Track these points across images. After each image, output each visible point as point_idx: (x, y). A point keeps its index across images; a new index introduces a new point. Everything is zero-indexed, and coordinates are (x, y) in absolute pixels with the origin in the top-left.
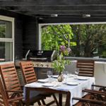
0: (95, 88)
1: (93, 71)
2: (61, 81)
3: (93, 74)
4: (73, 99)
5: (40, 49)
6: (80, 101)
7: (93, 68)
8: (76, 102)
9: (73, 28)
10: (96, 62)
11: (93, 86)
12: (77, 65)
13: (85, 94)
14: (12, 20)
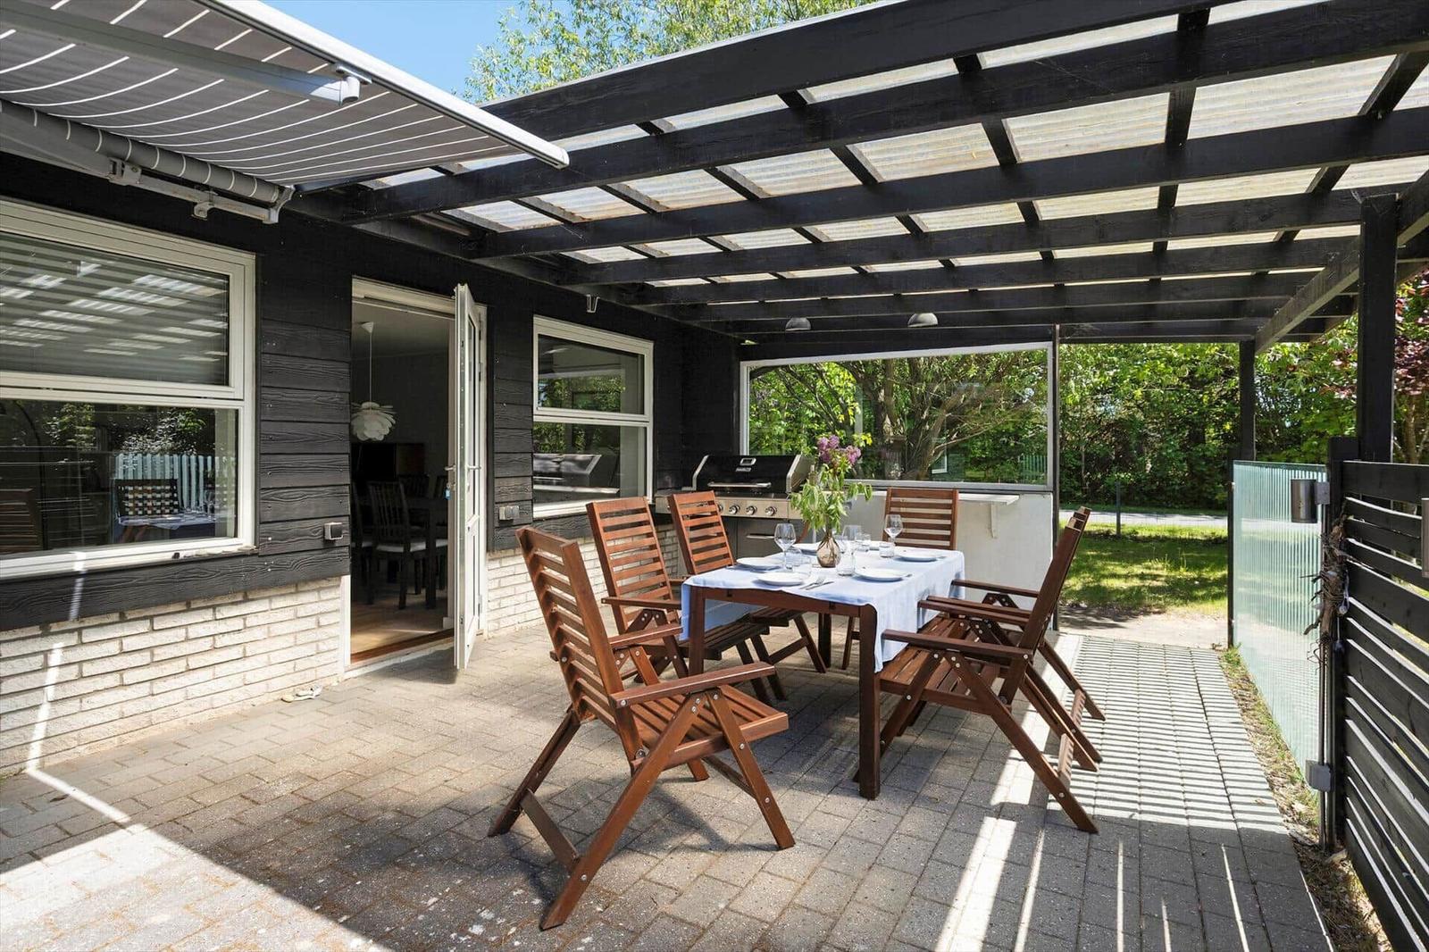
0: (964, 593)
1: (951, 528)
2: (831, 565)
3: (950, 538)
4: (886, 636)
5: (745, 450)
6: (913, 644)
7: (951, 517)
8: (896, 648)
9: (866, 380)
10: (961, 496)
11: (956, 584)
12: (889, 504)
13: (931, 614)
14: (645, 348)
